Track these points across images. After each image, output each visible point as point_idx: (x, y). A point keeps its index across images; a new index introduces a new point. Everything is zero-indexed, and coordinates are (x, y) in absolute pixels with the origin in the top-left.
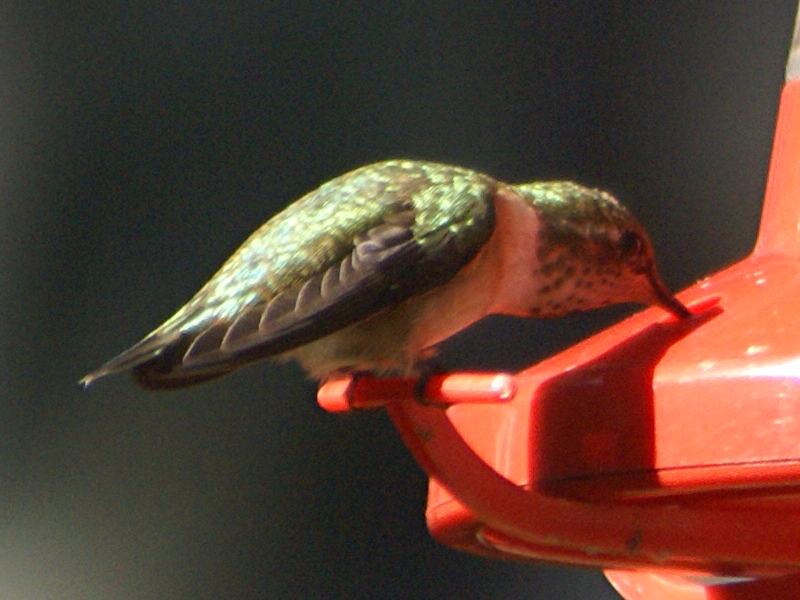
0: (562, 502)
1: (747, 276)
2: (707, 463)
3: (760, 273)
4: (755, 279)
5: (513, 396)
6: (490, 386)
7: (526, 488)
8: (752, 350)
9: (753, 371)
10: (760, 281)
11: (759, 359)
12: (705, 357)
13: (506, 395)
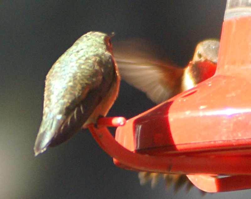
0: (147, 155)
1: (207, 83)
2: (187, 143)
3: (211, 82)
4: (209, 84)
5: (124, 124)
6: (117, 121)
7: (134, 152)
8: (202, 107)
9: (201, 114)
10: (210, 85)
11: (203, 109)
12: (188, 110)
13: (122, 124)
